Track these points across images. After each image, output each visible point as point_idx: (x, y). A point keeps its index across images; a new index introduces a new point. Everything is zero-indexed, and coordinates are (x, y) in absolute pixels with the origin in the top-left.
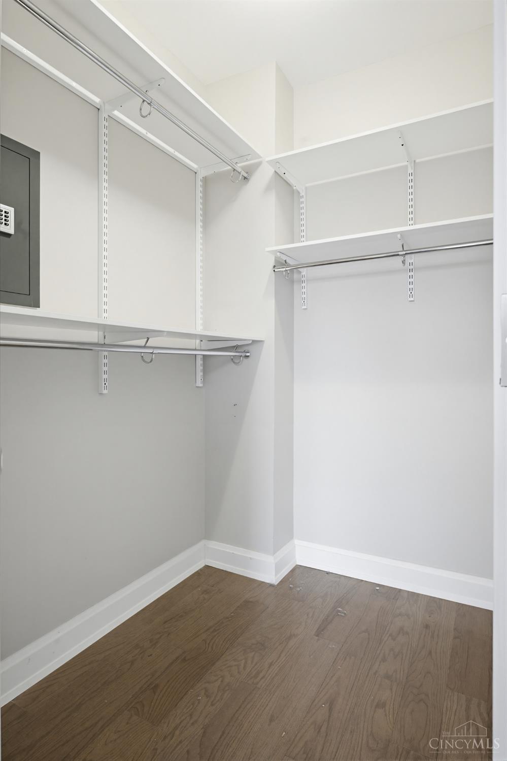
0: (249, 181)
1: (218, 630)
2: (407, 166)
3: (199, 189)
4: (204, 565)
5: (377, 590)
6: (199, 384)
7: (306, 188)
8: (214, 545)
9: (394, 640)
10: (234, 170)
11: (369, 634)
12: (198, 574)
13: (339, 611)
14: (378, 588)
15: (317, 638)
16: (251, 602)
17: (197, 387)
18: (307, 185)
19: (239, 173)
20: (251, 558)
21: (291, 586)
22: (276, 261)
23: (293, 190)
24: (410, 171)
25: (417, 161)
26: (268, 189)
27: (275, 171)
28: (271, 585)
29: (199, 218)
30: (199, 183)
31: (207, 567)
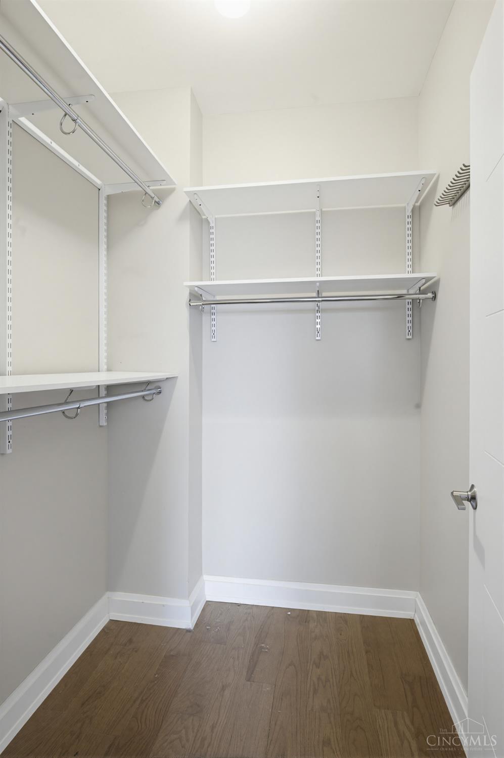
0: (159, 207)
1: (146, 699)
2: (314, 213)
3: (103, 208)
4: (108, 620)
5: (289, 615)
6: (103, 422)
7: (216, 218)
8: (120, 596)
9: (318, 667)
10: (146, 193)
11: (294, 666)
12: (105, 632)
13: (262, 648)
14: (289, 613)
15: (249, 683)
16: (172, 656)
17: (100, 426)
18: (216, 216)
19: (152, 198)
20: (163, 606)
21: (208, 627)
22: (190, 294)
23: (202, 219)
24: (318, 218)
25: (324, 210)
26: (181, 218)
27: (190, 201)
28: (188, 631)
29: (103, 240)
30: (103, 202)
31: (112, 622)
